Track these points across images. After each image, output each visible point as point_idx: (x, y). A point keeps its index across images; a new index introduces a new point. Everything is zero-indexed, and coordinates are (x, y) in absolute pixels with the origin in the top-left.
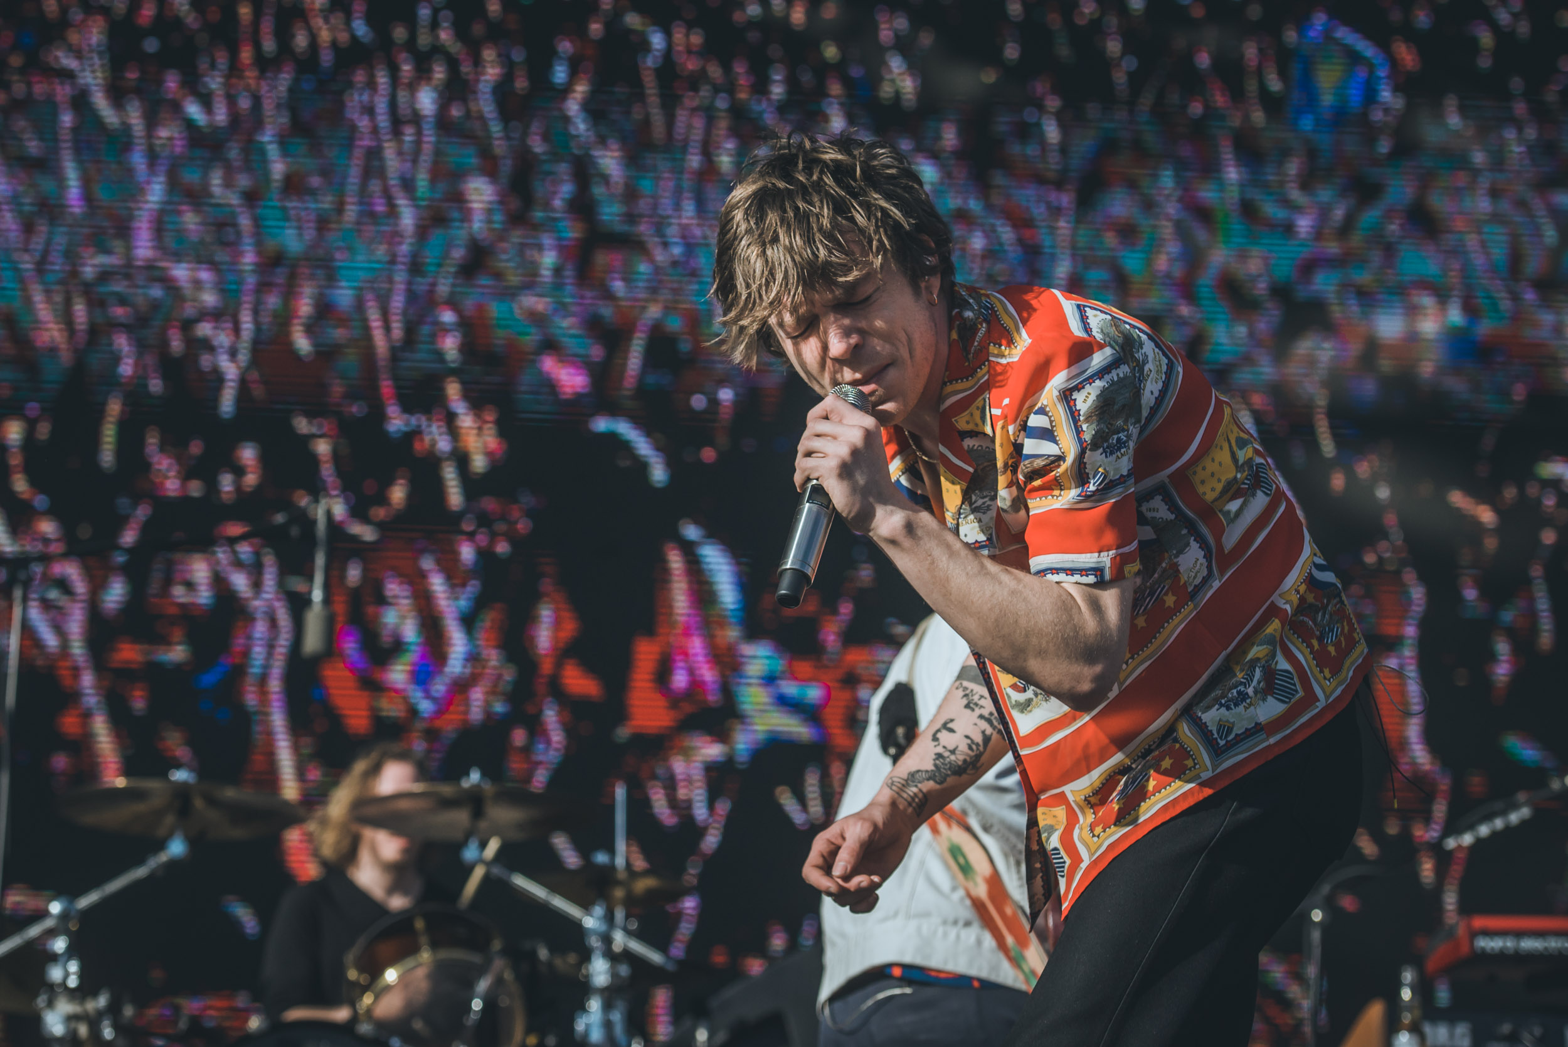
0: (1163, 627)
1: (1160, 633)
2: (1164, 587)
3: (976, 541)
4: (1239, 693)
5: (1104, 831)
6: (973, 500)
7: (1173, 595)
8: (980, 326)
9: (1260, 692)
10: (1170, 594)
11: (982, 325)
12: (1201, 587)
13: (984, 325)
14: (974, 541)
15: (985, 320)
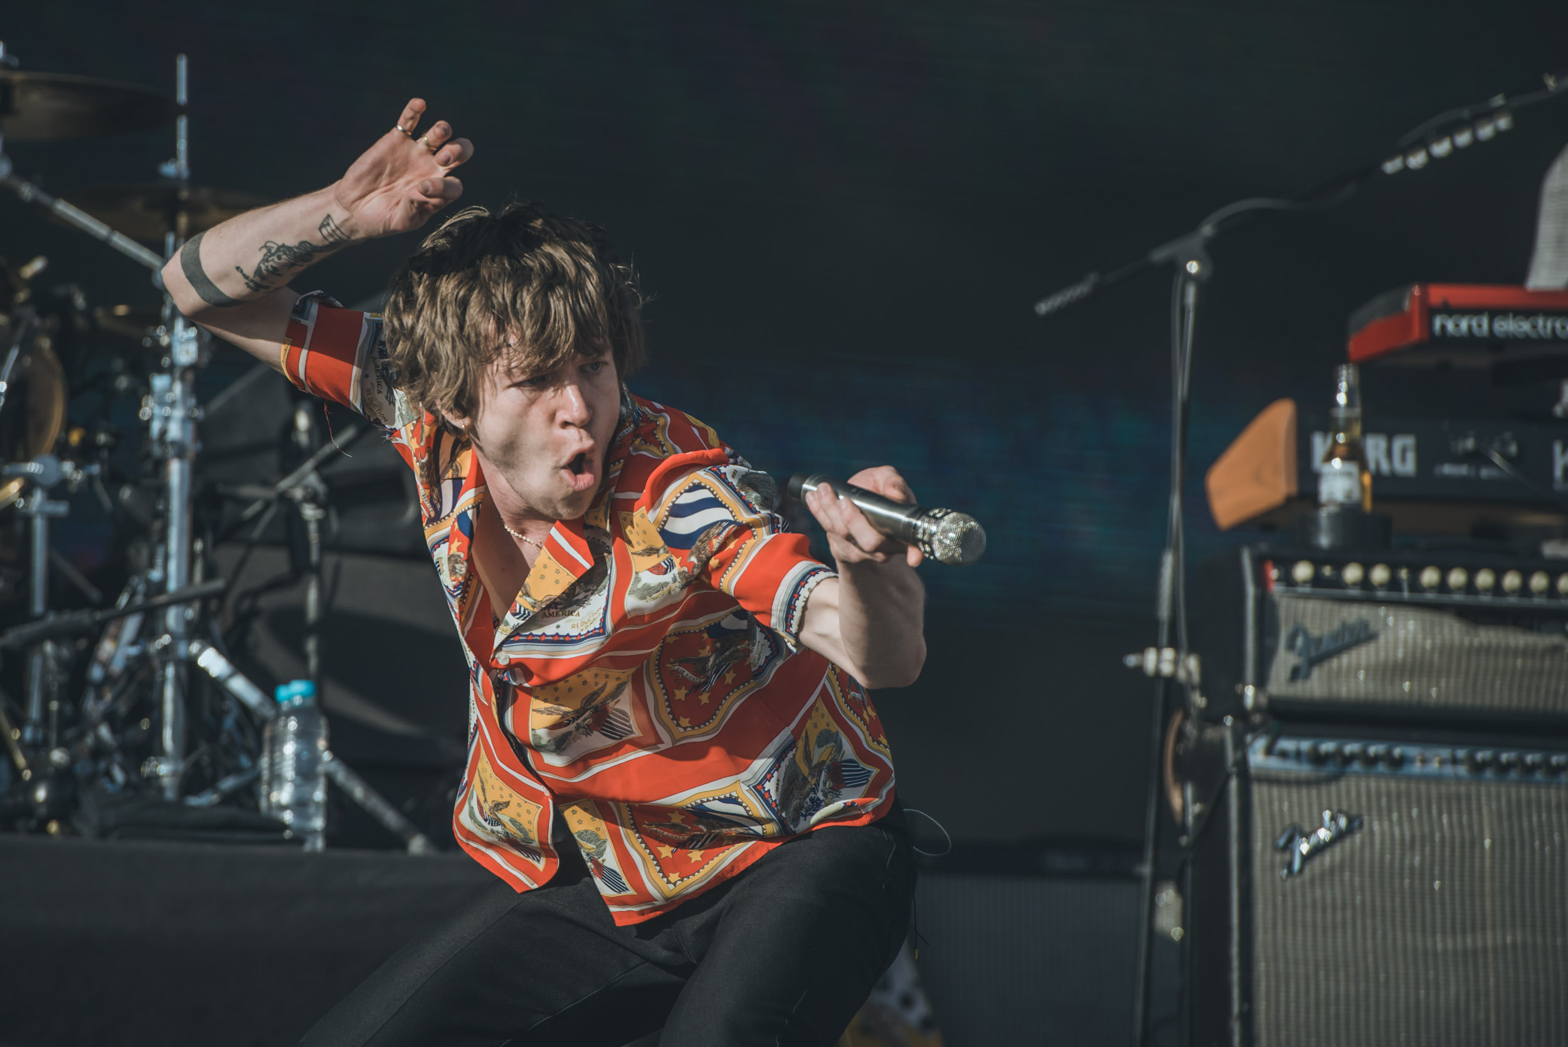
0: (721, 704)
1: (719, 710)
2: (729, 664)
3: (568, 635)
4: (812, 800)
5: (682, 880)
6: (576, 593)
7: (734, 672)
8: (628, 424)
9: (830, 792)
10: (732, 672)
11: (630, 425)
12: (766, 667)
13: (632, 426)
14: (565, 634)
15: (634, 422)
